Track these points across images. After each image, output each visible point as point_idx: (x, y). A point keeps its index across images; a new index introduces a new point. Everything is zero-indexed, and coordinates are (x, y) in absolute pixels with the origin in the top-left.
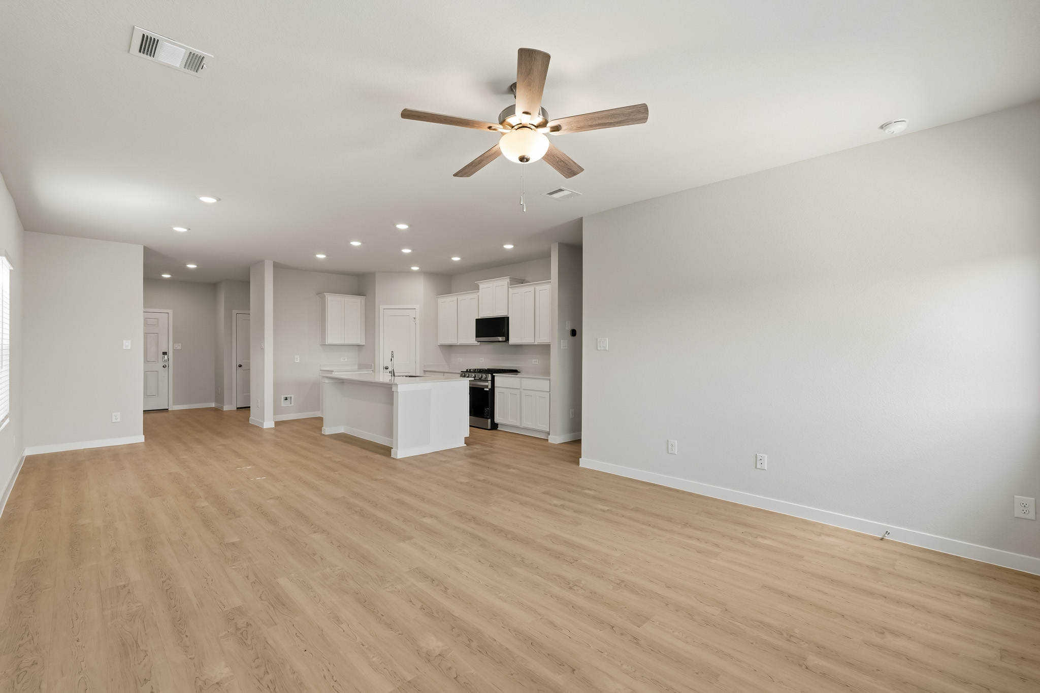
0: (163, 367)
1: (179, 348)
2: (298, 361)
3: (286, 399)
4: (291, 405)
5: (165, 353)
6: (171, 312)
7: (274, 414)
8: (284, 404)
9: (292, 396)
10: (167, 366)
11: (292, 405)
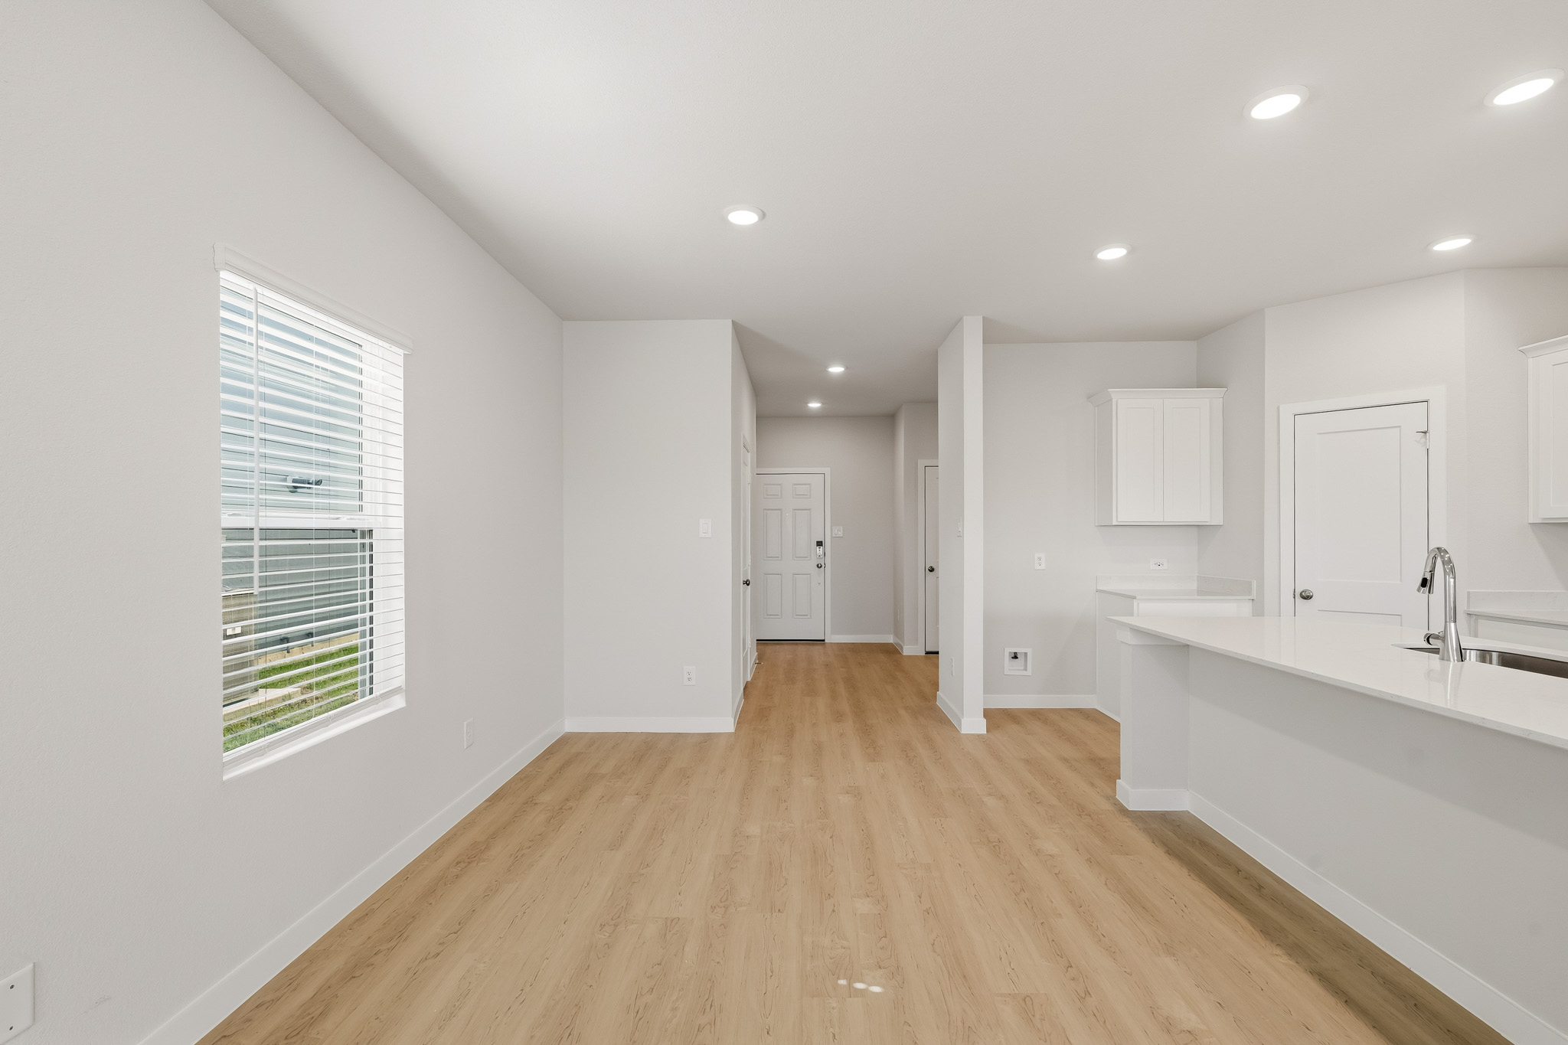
0: (818, 566)
1: (840, 534)
2: (1043, 567)
3: (1015, 657)
4: (1025, 673)
5: (819, 544)
6: (827, 470)
7: (985, 692)
8: (1010, 667)
9: (1029, 651)
10: (823, 566)
11: (1029, 672)
